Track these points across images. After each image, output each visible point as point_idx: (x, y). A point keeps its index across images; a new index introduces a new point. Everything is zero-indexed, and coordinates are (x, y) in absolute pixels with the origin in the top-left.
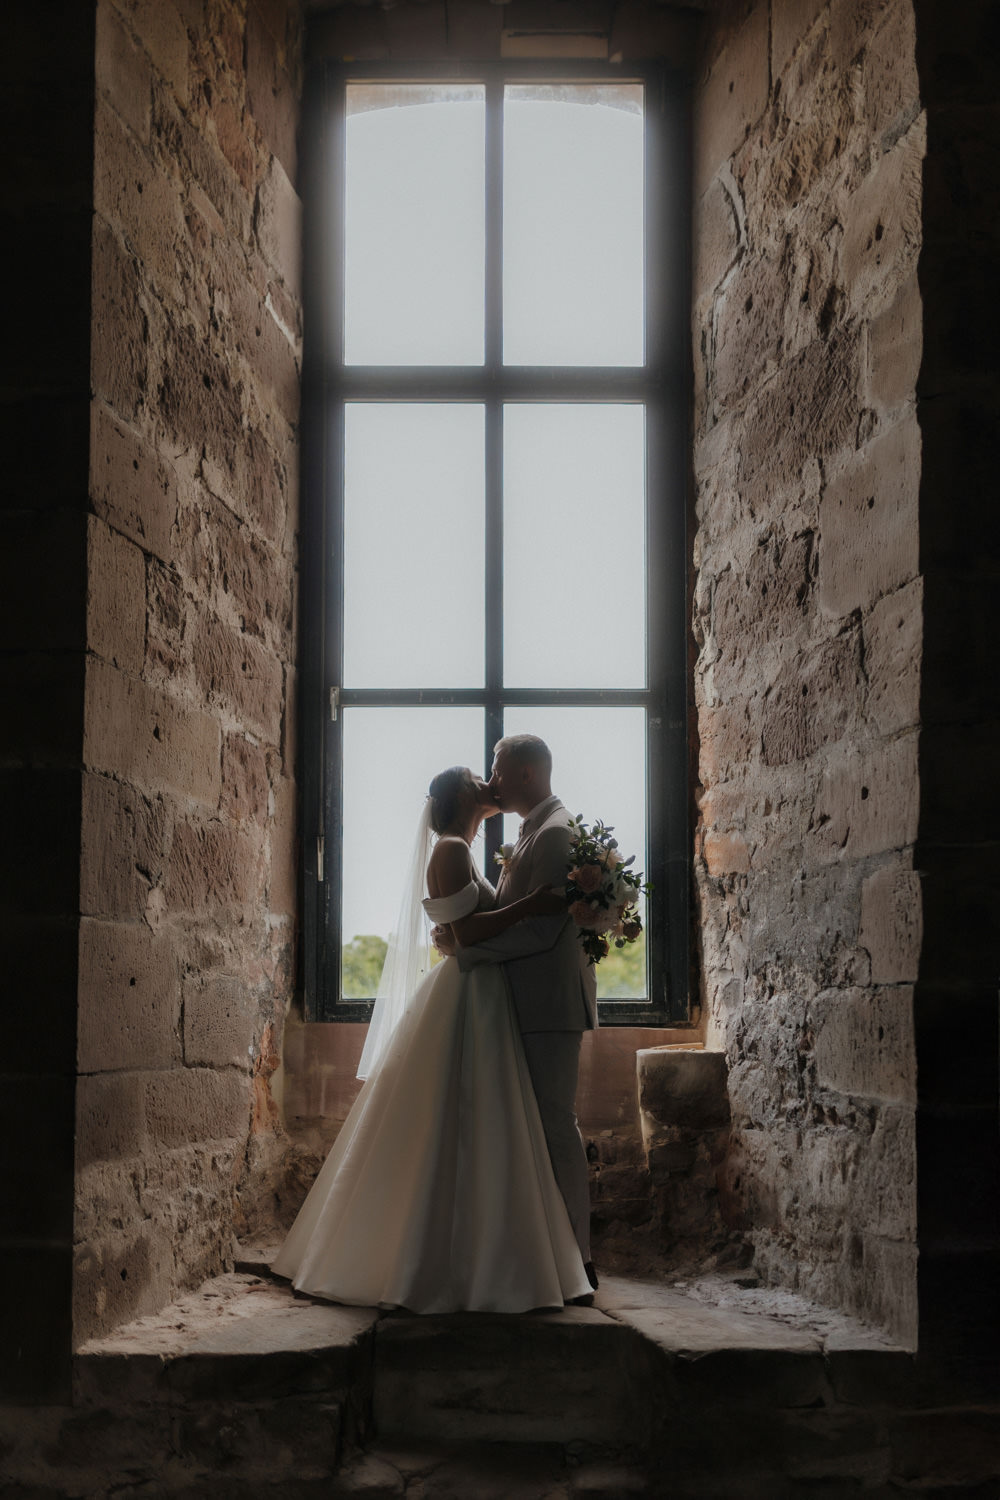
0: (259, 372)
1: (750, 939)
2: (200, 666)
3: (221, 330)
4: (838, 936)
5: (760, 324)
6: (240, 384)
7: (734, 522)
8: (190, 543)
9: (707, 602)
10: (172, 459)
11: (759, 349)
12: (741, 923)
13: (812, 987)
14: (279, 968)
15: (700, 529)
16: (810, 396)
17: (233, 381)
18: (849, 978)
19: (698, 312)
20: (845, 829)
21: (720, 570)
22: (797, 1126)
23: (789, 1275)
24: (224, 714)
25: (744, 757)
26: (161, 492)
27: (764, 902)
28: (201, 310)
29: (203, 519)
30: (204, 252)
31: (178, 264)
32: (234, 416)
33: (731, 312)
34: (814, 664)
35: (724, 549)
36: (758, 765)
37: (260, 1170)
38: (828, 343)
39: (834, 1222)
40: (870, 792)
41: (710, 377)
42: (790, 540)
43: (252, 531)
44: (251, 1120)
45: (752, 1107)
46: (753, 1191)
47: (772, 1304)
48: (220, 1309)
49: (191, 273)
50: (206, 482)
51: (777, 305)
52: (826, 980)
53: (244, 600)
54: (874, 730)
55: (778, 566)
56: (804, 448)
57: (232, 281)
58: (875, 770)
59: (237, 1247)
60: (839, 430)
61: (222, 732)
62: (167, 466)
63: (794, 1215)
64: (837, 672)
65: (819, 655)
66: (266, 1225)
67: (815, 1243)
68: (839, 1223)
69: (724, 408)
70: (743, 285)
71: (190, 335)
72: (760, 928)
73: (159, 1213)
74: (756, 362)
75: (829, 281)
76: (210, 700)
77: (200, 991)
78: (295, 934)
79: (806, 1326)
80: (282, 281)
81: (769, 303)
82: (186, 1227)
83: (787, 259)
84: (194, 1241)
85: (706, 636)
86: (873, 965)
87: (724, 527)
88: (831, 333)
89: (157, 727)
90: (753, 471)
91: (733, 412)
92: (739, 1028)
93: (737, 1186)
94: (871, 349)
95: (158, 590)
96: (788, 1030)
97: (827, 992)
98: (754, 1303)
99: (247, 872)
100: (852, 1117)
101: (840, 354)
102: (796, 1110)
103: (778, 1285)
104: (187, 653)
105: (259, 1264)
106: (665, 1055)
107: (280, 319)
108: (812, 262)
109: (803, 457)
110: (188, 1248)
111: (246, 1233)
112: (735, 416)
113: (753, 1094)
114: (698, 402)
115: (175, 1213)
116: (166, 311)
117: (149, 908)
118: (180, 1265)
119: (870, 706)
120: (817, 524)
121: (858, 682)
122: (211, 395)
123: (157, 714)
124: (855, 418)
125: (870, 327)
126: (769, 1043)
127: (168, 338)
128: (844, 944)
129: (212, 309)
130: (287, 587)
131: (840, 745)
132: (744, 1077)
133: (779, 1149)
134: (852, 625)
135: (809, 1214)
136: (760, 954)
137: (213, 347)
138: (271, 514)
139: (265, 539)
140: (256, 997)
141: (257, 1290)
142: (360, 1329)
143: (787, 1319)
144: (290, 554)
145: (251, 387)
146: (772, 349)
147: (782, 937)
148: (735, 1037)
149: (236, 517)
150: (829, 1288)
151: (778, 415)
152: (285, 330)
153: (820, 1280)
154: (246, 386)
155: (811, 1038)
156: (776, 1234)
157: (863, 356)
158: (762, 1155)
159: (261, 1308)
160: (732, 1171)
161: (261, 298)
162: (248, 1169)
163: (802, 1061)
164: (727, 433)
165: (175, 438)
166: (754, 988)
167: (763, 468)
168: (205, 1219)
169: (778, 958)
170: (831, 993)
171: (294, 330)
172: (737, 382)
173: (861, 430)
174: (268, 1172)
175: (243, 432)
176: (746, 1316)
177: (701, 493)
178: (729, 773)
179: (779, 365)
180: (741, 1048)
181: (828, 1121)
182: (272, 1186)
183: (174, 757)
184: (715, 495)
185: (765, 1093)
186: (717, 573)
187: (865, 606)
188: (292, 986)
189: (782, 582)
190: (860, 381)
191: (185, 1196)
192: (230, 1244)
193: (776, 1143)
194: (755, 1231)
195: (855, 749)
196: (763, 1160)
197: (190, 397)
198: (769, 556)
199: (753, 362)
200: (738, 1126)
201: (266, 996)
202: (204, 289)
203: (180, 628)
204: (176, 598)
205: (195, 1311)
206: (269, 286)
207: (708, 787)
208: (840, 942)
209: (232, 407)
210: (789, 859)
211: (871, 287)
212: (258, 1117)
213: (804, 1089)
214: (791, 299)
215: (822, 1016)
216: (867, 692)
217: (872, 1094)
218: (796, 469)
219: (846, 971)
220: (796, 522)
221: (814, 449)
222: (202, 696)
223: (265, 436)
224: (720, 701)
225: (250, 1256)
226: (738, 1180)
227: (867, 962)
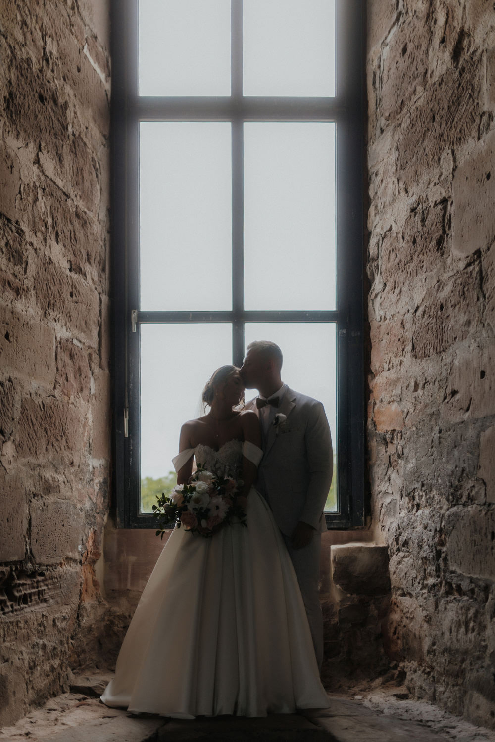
0: (79, 97)
1: (404, 473)
2: (39, 292)
3: (51, 64)
4: (463, 471)
5: (412, 63)
6: (66, 103)
7: (394, 198)
8: (30, 208)
9: (376, 253)
10: (16, 150)
11: (412, 79)
12: (398, 463)
13: (446, 505)
14: (99, 494)
15: (372, 204)
16: (446, 107)
17: (61, 101)
18: (471, 499)
19: (371, 59)
20: (469, 398)
21: (385, 230)
22: (435, 596)
23: (429, 692)
24: (57, 326)
25: (400, 353)
26: (8, 171)
27: (414, 449)
28: (37, 49)
29: (40, 193)
30: (37, 9)
31: (18, 14)
32: (62, 125)
33: (392, 57)
34: (448, 289)
35: (388, 216)
36: (410, 359)
37: (87, 625)
38: (459, 69)
39: (460, 659)
40: (486, 374)
41: (378, 102)
42: (432, 206)
43: (76, 204)
44: (81, 593)
45: (405, 582)
46: (405, 637)
47: (418, 712)
48: (57, 720)
49: (28, 21)
50: (42, 167)
51: (423, 48)
52: (455, 499)
53: (71, 249)
54: (489, 331)
55: (424, 225)
56: (442, 143)
57: (59, 32)
58: (490, 358)
59: (72, 676)
60: (466, 128)
61: (56, 338)
62: (13, 154)
63: (432, 654)
64: (464, 293)
65: (451, 283)
66: (92, 660)
67: (447, 673)
68: (463, 661)
69: (388, 122)
70: (401, 37)
71: (28, 65)
72: (411, 466)
73: (15, 659)
74: (409, 88)
75: (460, 26)
76: (47, 316)
77: (43, 510)
78: (110, 471)
79: (441, 730)
80: (96, 37)
81: (418, 47)
82: (35, 666)
83: (431, 15)
84: (41, 674)
85: (376, 275)
86: (487, 490)
87: (388, 202)
88: (461, 63)
89: (7, 333)
90: (407, 162)
91: (393, 124)
92: (397, 531)
93: (395, 633)
94: (489, 70)
95: (7, 239)
96: (429, 533)
97: (456, 508)
98: (407, 711)
99: (76, 431)
100: (472, 591)
101: (467, 76)
102: (434, 585)
103: (422, 699)
104: (29, 283)
105: (86, 687)
107: (95, 63)
108: (448, 15)
109: (441, 149)
110: (37, 680)
111: (78, 667)
112: (395, 127)
113: (406, 574)
114: (370, 119)
115: (26, 657)
116: (10, 46)
117: (4, 455)
118: (30, 691)
119: (486, 316)
120: (450, 194)
121: (478, 299)
122: (44, 108)
123: (7, 324)
124: (477, 120)
125: (488, 54)
126: (416, 541)
127: (12, 65)
128: (467, 476)
129: (44, 49)
130: (102, 244)
131: (466, 343)
132: (399, 563)
133: (423, 610)
134: (474, 261)
135: (443, 653)
136: (411, 483)
137: (46, 76)
138: (89, 193)
139: (86, 210)
140: (83, 513)
141: (84, 705)
142: (146, 735)
143: (429, 724)
144: (104, 221)
145: (74, 106)
146: (421, 78)
147: (426, 471)
148: (394, 537)
149: (64, 193)
150: (456, 703)
151: (424, 123)
152: (98, 70)
153: (450, 697)
154: (71, 105)
155: (445, 538)
156: (420, 665)
157: (483, 76)
158: (411, 614)
159: (84, 719)
160: (392, 623)
161: (81, 47)
162: (79, 625)
163: (439, 553)
164: (389, 138)
165: (18, 135)
166: (406, 505)
167: (414, 159)
168: (48, 660)
169: (423, 485)
170: (458, 508)
171: (105, 72)
172: (396, 103)
173: (481, 127)
174: (93, 626)
175: (69, 136)
176: (401, 722)
177: (372, 181)
178: (391, 364)
179: (425, 89)
180: (398, 544)
181: (456, 593)
182: (96, 635)
183: (21, 353)
184: (382, 181)
185: (413, 573)
186: (383, 233)
187: (483, 247)
188: (108, 505)
189: (426, 235)
190: (481, 93)
191: (34, 645)
192: (67, 675)
193: (420, 606)
194: (407, 662)
195: (476, 345)
196: (412, 617)
197: (29, 108)
198: (418, 218)
199: (407, 89)
200: (396, 594)
201: (91, 512)
202: (38, 35)
203: (24, 265)
204: (20, 245)
205: (40, 722)
206: (86, 39)
207: (377, 374)
208: (465, 475)
209: (60, 118)
210: (430, 420)
211: (489, 26)
212: (86, 591)
213: (439, 571)
214: (433, 42)
215: (452, 524)
216: (484, 306)
217: (486, 576)
218: (436, 158)
219: (469, 494)
220: (436, 194)
221: (449, 143)
222: (41, 313)
223: (85, 140)
224: (385, 317)
225: (80, 682)
226: (396, 629)
227: (483, 488)
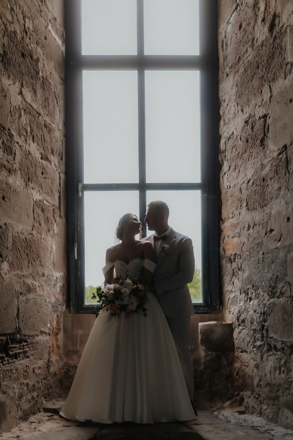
0: (46, 54)
1: (242, 279)
2: (23, 172)
3: (29, 34)
4: (277, 277)
5: (245, 34)
6: (38, 58)
7: (235, 115)
8: (17, 121)
9: (224, 148)
10: (8, 86)
11: (245, 44)
12: (238, 273)
13: (267, 297)
14: (60, 293)
15: (222, 119)
16: (266, 60)
17: (35, 57)
18: (282, 294)
19: (220, 32)
20: (281, 234)
21: (230, 135)
22: (261, 352)
23: (257, 410)
24: (34, 192)
25: (239, 208)
26: (3, 99)
27: (248, 265)
28: (20, 25)
29: (23, 112)
31: (8, 4)
32: (36, 71)
33: (233, 30)
34: (267, 169)
35: (231, 126)
36: (245, 211)
37: (53, 371)
38: (273, 37)
39: (276, 390)
40: (291, 219)
41: (225, 58)
42: (257, 120)
43: (45, 119)
44: (50, 353)
45: (243, 344)
46: (243, 377)
47: (252, 421)
48: (35, 428)
49: (15, 9)
50: (24, 97)
51: (252, 25)
52: (272, 294)
53: (42, 146)
54: (292, 194)
55: (253, 131)
56: (263, 82)
57: (33, 15)
58: (292, 210)
59: (44, 402)
60: (277, 72)
61: (33, 199)
62: (6, 88)
63: (260, 387)
64: (277, 171)
65: (269, 165)
66: (57, 393)
67: (268, 398)
68: (278, 390)
69: (231, 70)
70: (238, 19)
71: (15, 35)
72: (246, 275)
73: (10, 392)
74: (243, 49)
75: (273, 11)
76: (28, 186)
77: (26, 303)
78: (67, 280)
79: (265, 432)
80: (56, 19)
81: (248, 25)
82: (22, 396)
83: (256, 5)
84: (26, 401)
85: (224, 161)
86: (292, 288)
87: (231, 117)
88: (274, 33)
89: (4, 196)
90: (242, 94)
91: (234, 71)
92: (238, 314)
93: (237, 375)
94: (291, 37)
95: (3, 139)
96: (257, 314)
97: (273, 299)
98: (245, 421)
99: (46, 256)
100: (283, 349)
101: (278, 41)
102: (260, 346)
103: (254, 413)
104: (16, 166)
105: (53, 409)
106: (209, 325)
107: (55, 34)
108: (266, 5)
109: (263, 85)
110: (23, 404)
111: (48, 397)
112: (235, 73)
113: (244, 339)
114: (220, 69)
115: (17, 391)
116: (4, 23)
117: (2, 270)
118: (19, 411)
119: (290, 184)
120: (268, 112)
121: (285, 175)
122: (25, 61)
123: (3, 190)
124: (284, 67)
125: (291, 28)
126: (250, 320)
127: (5, 35)
128: (280, 280)
129: (24, 25)
130: (61, 143)
131: (278, 201)
132: (240, 333)
133: (254, 361)
134: (283, 152)
135: (266, 386)
136: (246, 285)
137: (26, 41)
138: (53, 113)
139: (51, 123)
140: (51, 304)
141: (52, 419)
142: (89, 437)
143: (258, 428)
144: (62, 130)
145: (43, 60)
146: (250, 43)
147: (255, 278)
148: (236, 318)
149: (37, 112)
150: (274, 415)
151: (252, 70)
152: (58, 39)
153: (270, 412)
154: (41, 59)
155: (267, 318)
156: (253, 393)
157: (287, 41)
158: (247, 363)
159: (52, 427)
160: (235, 369)
161: (47, 25)
162: (49, 372)
163: (263, 327)
164: (232, 79)
165: (9, 77)
166: (243, 298)
167: (247, 92)
168: (30, 392)
169: (253, 286)
170: (274, 300)
171: (61, 40)
172: (236, 58)
173: (287, 71)
174: (57, 372)
175: (40, 78)
176: (241, 427)
177: (222, 105)
178: (234, 214)
179: (253, 49)
180: (238, 321)
181: (273, 350)
182: (59, 378)
183: (12, 208)
184: (228, 105)
185: (248, 339)
186: (228, 136)
187: (288, 143)
188: (66, 300)
189: (254, 137)
190: (286, 51)
191: (21, 384)
192: (41, 401)
193: (252, 359)
194: (244, 392)
195: (284, 202)
196: (247, 365)
197: (15, 60)
198: (249, 127)
200: (238, 351)
201: (55, 304)
202: (21, 17)
203: (13, 156)
204: (11, 143)
205: (25, 430)
206: (50, 20)
207: (225, 221)
208: (278, 280)
209: (34, 67)
210: (257, 247)
211: (291, 11)
212: (53, 351)
213: (263, 338)
214: (258, 21)
215: (271, 309)
216: (289, 179)
217: (291, 340)
218: (260, 91)
219: (281, 291)
220: (260, 112)
221: (267, 81)
222: (24, 184)
223: (49, 81)
224: (230, 186)
225: (50, 406)
226: (238, 372)
227: (289, 287)
